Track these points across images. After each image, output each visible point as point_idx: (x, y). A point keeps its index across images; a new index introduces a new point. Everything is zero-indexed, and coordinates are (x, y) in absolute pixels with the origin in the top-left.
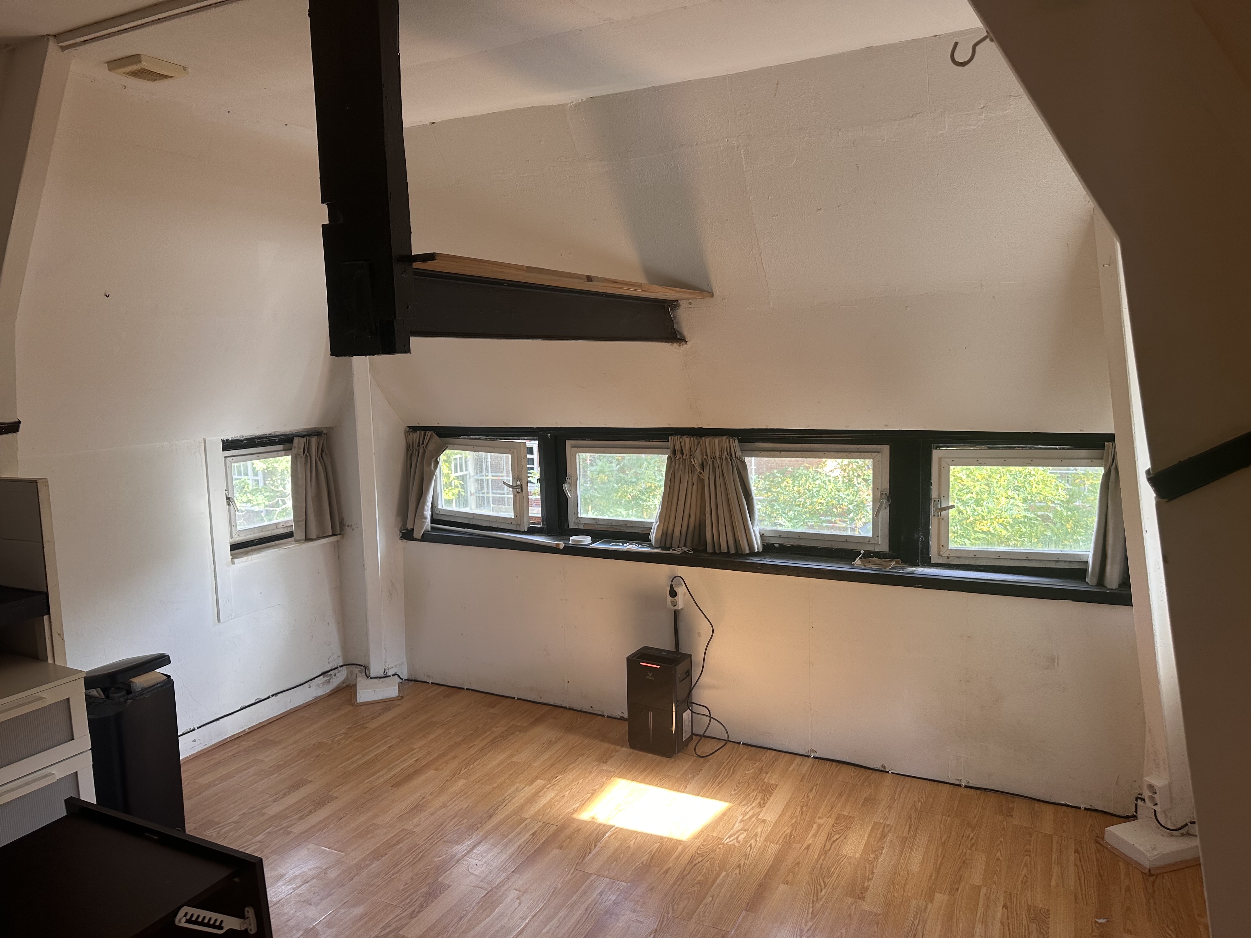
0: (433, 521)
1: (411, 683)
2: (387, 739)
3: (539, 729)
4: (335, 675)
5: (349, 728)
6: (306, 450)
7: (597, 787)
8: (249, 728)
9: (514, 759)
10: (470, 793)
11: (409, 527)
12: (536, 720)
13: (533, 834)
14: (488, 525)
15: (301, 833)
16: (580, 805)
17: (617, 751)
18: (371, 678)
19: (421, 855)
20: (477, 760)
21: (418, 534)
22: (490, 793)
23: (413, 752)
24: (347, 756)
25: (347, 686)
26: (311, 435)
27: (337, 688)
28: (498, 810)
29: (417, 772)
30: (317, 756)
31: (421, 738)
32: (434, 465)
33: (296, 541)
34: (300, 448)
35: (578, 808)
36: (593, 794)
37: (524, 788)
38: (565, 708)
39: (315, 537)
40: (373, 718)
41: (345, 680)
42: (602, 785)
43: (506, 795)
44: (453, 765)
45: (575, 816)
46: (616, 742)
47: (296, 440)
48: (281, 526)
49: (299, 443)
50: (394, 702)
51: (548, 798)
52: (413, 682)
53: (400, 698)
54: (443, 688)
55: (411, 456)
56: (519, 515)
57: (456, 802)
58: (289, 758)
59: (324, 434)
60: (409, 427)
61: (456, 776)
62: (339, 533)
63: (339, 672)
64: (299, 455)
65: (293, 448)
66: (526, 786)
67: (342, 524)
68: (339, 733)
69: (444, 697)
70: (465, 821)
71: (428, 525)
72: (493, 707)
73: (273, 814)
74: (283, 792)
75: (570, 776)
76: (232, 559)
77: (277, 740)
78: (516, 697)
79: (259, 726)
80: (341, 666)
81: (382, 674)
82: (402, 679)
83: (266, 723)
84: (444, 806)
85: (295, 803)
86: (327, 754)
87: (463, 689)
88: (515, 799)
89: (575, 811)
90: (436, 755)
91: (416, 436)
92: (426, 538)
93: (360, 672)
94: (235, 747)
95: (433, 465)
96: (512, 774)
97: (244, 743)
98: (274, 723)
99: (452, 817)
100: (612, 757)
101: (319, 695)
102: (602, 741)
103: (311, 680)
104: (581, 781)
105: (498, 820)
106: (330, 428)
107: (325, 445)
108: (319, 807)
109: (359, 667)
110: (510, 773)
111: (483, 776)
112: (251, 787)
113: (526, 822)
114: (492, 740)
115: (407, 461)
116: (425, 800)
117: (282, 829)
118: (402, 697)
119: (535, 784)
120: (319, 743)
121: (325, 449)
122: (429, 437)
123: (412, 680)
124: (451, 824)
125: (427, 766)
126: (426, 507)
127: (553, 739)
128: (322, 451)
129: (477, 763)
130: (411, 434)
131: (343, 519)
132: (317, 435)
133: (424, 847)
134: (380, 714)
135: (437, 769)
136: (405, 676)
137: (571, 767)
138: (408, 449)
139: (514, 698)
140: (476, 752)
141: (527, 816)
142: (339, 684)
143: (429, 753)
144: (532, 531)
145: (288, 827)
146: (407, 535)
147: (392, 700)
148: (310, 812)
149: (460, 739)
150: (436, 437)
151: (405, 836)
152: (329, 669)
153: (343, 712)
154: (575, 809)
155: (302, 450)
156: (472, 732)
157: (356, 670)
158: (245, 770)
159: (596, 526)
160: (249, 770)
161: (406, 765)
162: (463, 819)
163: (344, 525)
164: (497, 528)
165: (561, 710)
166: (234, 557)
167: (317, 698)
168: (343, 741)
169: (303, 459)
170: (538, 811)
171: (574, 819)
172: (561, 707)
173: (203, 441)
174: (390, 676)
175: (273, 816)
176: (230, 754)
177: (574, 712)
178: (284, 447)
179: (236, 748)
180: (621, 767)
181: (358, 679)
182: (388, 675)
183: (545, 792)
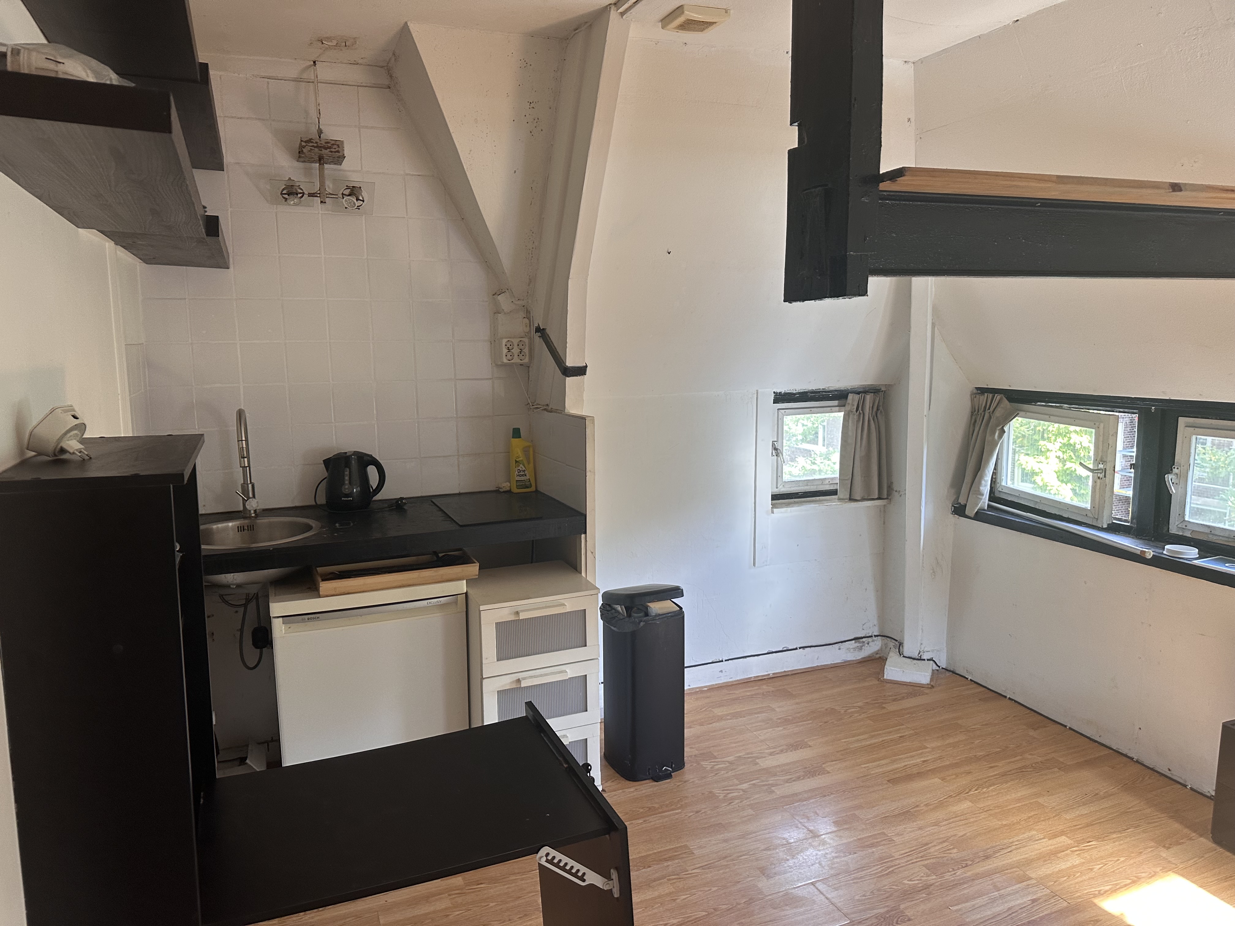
0: (993, 497)
1: (948, 674)
2: (901, 727)
3: (1086, 774)
4: (868, 644)
5: (867, 703)
6: (860, 407)
7: (1143, 875)
8: (773, 674)
9: (1040, 800)
10: (972, 820)
11: (962, 501)
12: (1086, 761)
13: (1034, 901)
14: (1057, 513)
15: (781, 797)
16: (1110, 889)
17: (1191, 839)
18: (904, 656)
19: (891, 869)
20: (994, 785)
21: (971, 511)
22: (996, 829)
23: (923, 751)
24: (854, 732)
25: (880, 657)
26: (868, 392)
27: (869, 657)
28: (999, 854)
29: (920, 775)
30: (826, 722)
31: (938, 737)
32: (999, 434)
33: (839, 499)
34: (853, 405)
35: (1106, 891)
36: (1134, 882)
37: (1041, 839)
38: (1132, 759)
39: (859, 498)
40: (894, 700)
41: (878, 650)
42: (1153, 875)
43: (1015, 839)
44: (964, 781)
45: (1096, 901)
46: (1193, 827)
47: (850, 396)
48: (827, 482)
49: (853, 399)
50: (922, 689)
51: (1069, 864)
52: (951, 673)
53: (930, 686)
54: (984, 689)
55: (975, 421)
56: (1097, 507)
57: (953, 825)
58: (798, 715)
59: (882, 391)
60: (977, 388)
61: (963, 795)
62: (886, 497)
63: (873, 641)
64: (852, 412)
65: (847, 404)
66: (1044, 838)
67: (890, 488)
68: (855, 705)
69: (980, 700)
70: (955, 851)
71: (984, 503)
72: (1035, 729)
73: (765, 767)
74: (781, 748)
75: (1108, 847)
76: (772, 508)
77: (794, 693)
78: (1069, 725)
79: (783, 674)
80: (875, 636)
81: (916, 655)
82: (939, 667)
83: (790, 673)
84: (936, 824)
85: (788, 764)
86: (835, 722)
87: (1006, 697)
88: (1024, 849)
89: (1101, 894)
90: (948, 763)
91: (983, 399)
92: (980, 516)
93: (895, 647)
94: (755, 688)
95: (997, 434)
96: (1031, 817)
97: (764, 687)
98: (797, 675)
99: (941, 841)
100: (1180, 844)
101: (848, 659)
102: (1171, 817)
103: (842, 642)
104: (1122, 859)
105: (995, 865)
106: (889, 386)
107: (881, 404)
108: (809, 775)
109: (894, 641)
110: (1030, 815)
111: (995, 807)
112: (755, 733)
113: (1029, 882)
114: (1020, 768)
115: (970, 426)
116: (917, 809)
117: (766, 785)
118: (933, 687)
119: (1057, 839)
120: (832, 709)
121: (881, 408)
122: (997, 401)
123: (950, 671)
124: (937, 848)
125: (933, 771)
126: (983, 482)
127: (1102, 793)
128: (878, 410)
129: (992, 788)
130: (977, 396)
131: (892, 483)
132: (874, 393)
133: (898, 862)
134: (903, 698)
135: (943, 779)
136: (943, 664)
137: (1114, 836)
138: (972, 413)
139: (1066, 726)
140: (995, 775)
141: (1033, 875)
142: (872, 654)
143: (940, 758)
144: (1114, 528)
145: (773, 785)
146: (959, 510)
147: (921, 686)
148: (798, 778)
149: (981, 754)
150: (1006, 401)
151: (882, 841)
152: (862, 636)
153: (866, 684)
154: (1102, 892)
155: (855, 407)
156: (999, 750)
157: (891, 644)
158: (756, 713)
159: (1210, 536)
160: (759, 715)
161: (912, 762)
162: (953, 848)
163: (892, 489)
164: (1068, 518)
165: (1125, 759)
166: (774, 506)
167: (845, 662)
168: (856, 715)
169: (856, 417)
170: (1050, 875)
171: (1095, 905)
172: (1126, 756)
173: (756, 392)
174: (924, 660)
175: (764, 769)
176: (748, 694)
177: (1144, 767)
178: (839, 403)
179: (757, 689)
180: (1190, 862)
181: (891, 654)
182: (922, 658)
183: (1067, 855)
